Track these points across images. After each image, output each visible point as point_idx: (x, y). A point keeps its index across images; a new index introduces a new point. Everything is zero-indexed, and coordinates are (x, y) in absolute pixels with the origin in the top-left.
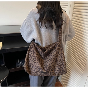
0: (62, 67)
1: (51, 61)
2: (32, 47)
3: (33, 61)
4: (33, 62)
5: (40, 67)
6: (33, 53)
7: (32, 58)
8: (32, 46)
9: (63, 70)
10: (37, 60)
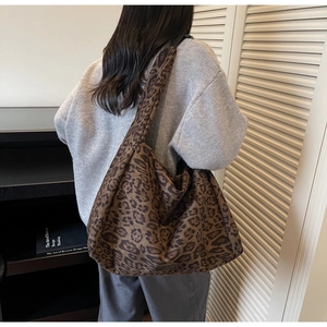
0: (223, 236)
1: (189, 221)
2: (136, 165)
3: (132, 223)
4: (132, 227)
5: (154, 251)
6: (134, 190)
7: (128, 208)
8: (136, 160)
9: (228, 244)
10: (148, 221)
